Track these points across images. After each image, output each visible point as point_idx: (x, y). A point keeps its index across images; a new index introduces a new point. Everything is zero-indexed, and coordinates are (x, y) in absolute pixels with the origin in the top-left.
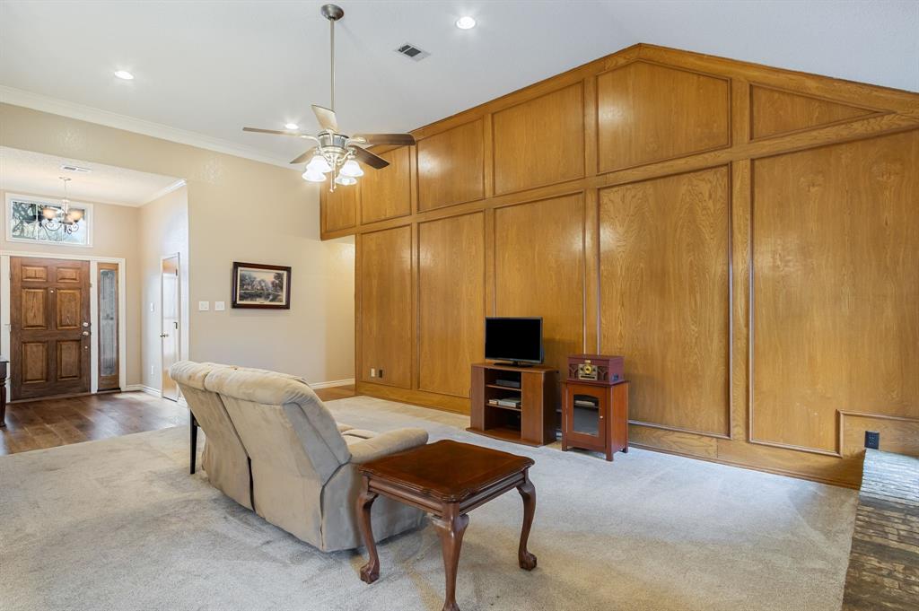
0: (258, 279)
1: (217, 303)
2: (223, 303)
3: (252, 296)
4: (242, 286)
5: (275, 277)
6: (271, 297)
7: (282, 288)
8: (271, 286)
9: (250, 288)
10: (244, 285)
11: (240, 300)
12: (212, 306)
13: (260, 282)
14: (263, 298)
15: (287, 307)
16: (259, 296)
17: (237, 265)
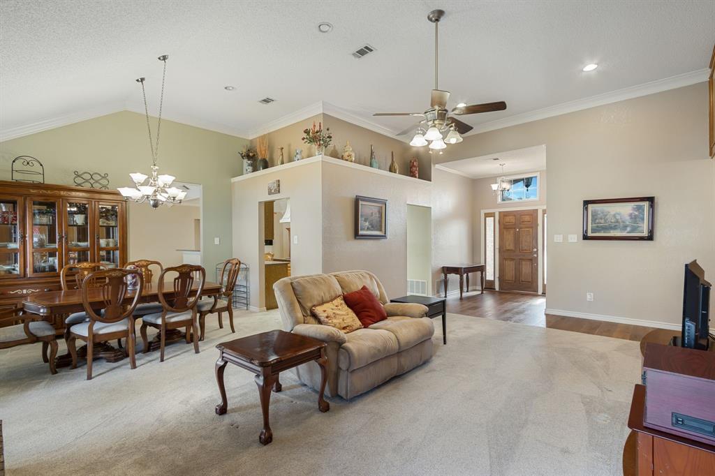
0: (612, 213)
1: (570, 236)
2: (576, 236)
3: (605, 229)
4: (594, 220)
5: (634, 209)
6: (629, 229)
7: (643, 219)
8: (628, 218)
9: (603, 221)
10: (596, 219)
11: (592, 233)
12: (565, 238)
13: (614, 216)
14: (619, 230)
15: (650, 238)
16: (615, 228)
17: (586, 203)
